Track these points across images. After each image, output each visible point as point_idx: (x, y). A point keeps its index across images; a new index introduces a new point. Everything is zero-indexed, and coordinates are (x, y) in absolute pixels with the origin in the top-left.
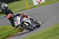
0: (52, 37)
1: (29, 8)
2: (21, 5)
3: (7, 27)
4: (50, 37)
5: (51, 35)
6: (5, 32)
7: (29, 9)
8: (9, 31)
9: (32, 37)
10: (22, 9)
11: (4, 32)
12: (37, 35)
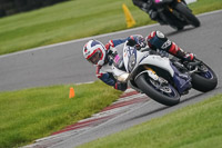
0: (216, 138)
1: (134, 23)
2: (105, 12)
3: (49, 91)
4: (210, 136)
5: (213, 127)
6: (43, 109)
7: (135, 26)
8: (56, 106)
9: (141, 135)
10: (108, 24)
11: (37, 111)
12: (163, 128)
